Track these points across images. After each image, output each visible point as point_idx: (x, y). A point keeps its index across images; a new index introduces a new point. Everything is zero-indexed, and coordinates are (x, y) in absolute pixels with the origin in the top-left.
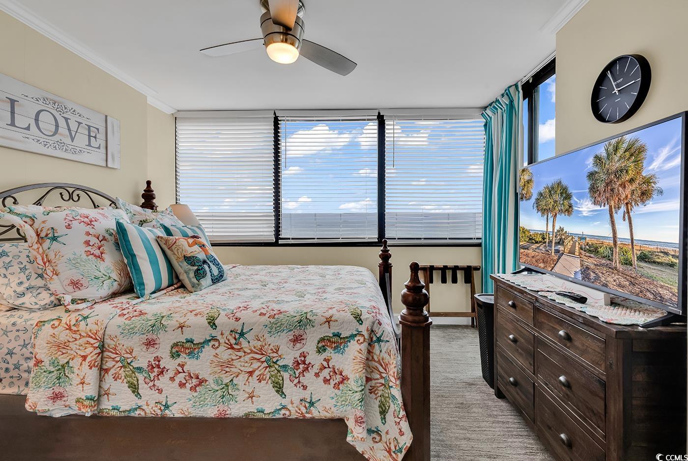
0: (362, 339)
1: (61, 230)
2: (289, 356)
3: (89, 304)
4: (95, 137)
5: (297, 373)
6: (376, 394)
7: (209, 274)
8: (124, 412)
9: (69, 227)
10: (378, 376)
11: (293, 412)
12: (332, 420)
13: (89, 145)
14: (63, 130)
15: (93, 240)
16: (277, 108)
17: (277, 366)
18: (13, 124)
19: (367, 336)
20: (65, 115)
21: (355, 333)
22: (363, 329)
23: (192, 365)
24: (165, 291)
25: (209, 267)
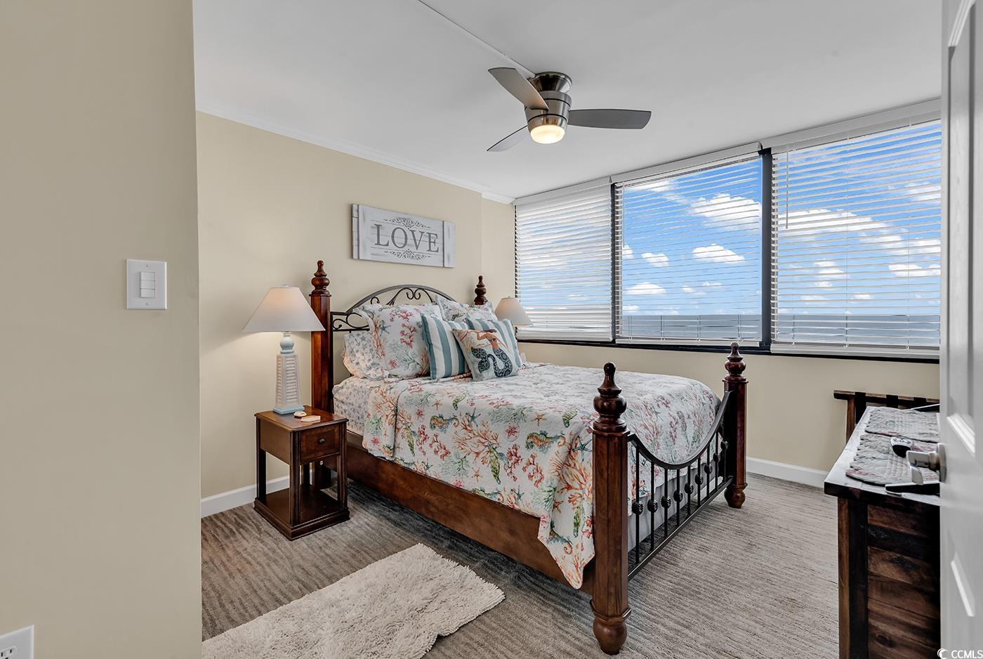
0: (562, 442)
1: (388, 323)
2: (505, 446)
3: (397, 379)
4: (434, 242)
5: (510, 463)
6: (574, 505)
7: (492, 367)
8: (406, 463)
9: (392, 320)
10: (578, 487)
11: (505, 499)
12: (532, 517)
13: (430, 250)
14: (410, 241)
15: (407, 331)
16: (613, 173)
17: (495, 453)
18: (378, 243)
19: (568, 441)
20: (412, 229)
21: (559, 435)
22: (567, 432)
23: (443, 438)
24: (453, 378)
25: (494, 360)
